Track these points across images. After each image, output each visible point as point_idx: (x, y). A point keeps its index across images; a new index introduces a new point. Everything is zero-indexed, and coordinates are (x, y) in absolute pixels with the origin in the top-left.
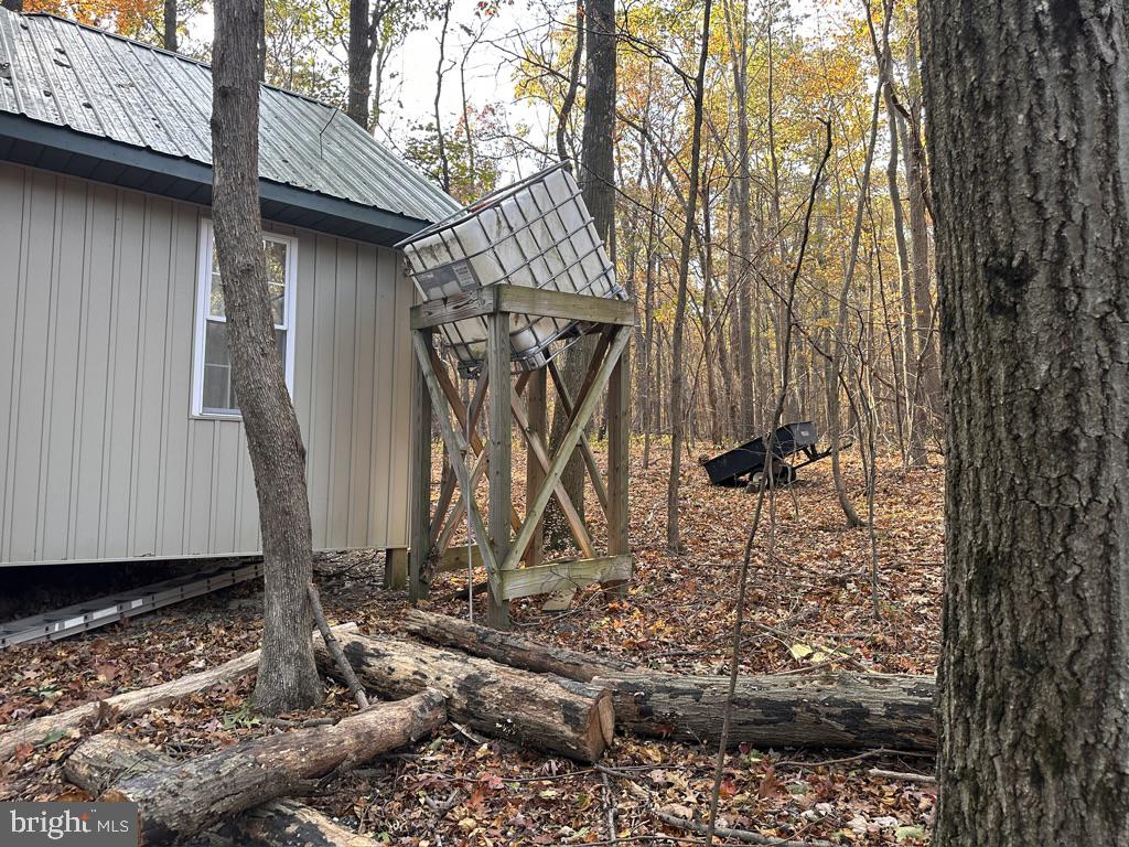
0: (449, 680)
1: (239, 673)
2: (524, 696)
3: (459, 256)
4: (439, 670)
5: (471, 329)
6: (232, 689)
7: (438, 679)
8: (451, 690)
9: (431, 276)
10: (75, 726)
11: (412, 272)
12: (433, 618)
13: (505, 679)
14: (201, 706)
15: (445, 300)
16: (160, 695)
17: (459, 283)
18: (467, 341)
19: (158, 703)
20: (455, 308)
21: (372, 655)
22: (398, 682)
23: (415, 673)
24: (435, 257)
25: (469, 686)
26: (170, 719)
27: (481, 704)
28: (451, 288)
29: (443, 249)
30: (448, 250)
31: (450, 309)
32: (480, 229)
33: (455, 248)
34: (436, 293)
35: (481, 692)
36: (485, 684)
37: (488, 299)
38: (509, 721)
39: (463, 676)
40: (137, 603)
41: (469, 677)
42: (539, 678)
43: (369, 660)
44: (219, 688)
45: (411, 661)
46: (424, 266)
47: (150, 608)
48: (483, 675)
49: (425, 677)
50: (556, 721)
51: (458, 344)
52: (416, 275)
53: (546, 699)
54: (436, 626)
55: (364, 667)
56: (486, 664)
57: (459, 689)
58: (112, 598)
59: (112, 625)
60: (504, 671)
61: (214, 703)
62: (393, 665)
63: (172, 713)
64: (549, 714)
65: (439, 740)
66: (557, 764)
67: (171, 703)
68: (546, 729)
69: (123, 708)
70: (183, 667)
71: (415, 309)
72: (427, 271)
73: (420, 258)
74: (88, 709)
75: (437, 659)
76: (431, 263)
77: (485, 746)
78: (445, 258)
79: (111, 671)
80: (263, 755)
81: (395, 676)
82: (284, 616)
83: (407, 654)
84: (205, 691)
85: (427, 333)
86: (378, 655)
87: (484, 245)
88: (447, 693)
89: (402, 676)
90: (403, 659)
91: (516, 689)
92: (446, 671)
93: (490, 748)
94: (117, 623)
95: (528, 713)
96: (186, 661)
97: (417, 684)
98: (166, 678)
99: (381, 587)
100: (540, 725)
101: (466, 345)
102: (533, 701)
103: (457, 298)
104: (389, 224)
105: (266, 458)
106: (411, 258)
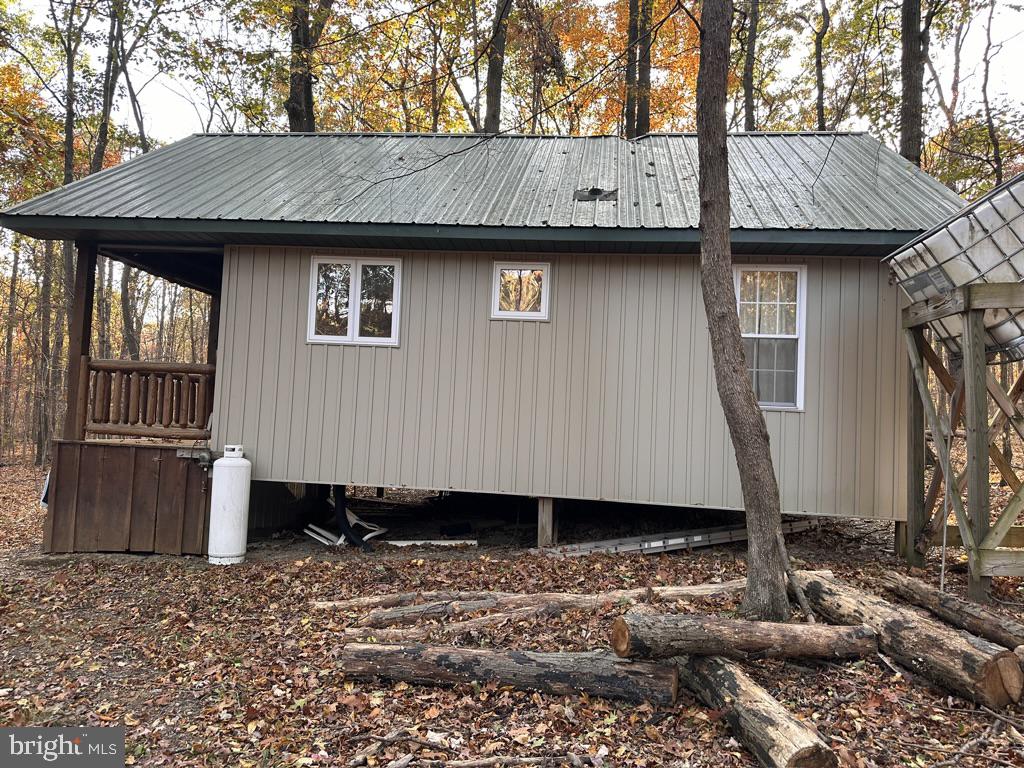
0: (879, 620)
1: (738, 590)
2: (935, 643)
3: (933, 264)
4: (873, 612)
5: (956, 325)
6: (731, 599)
7: (871, 618)
8: (879, 628)
9: (912, 282)
10: (634, 598)
11: (898, 280)
12: (905, 580)
13: (922, 627)
14: (709, 604)
15: (927, 301)
16: (685, 592)
17: (935, 285)
18: (954, 334)
19: (683, 597)
20: (935, 308)
21: (827, 593)
22: (843, 616)
23: (855, 611)
24: (913, 266)
25: (893, 628)
26: (687, 607)
27: (901, 643)
28: (930, 291)
29: (918, 259)
30: (923, 261)
31: (931, 309)
32: (950, 238)
33: (928, 258)
34: (919, 296)
35: (902, 634)
36: (906, 628)
37: (960, 298)
38: (920, 659)
39: (890, 619)
40: (698, 538)
41: (894, 621)
42: (953, 633)
43: (824, 595)
44: (723, 596)
45: (854, 602)
46: (907, 274)
47: (707, 543)
48: (907, 622)
49: (862, 615)
50: (956, 666)
51: (947, 339)
52: (901, 282)
53: (951, 648)
54: (907, 587)
55: (821, 601)
56: (912, 615)
57: (886, 628)
58: (684, 533)
59: (682, 550)
60: (926, 622)
61: (717, 605)
62: (841, 603)
63: (690, 605)
64: (952, 660)
65: (863, 661)
66: (953, 701)
67: (691, 599)
68: (949, 672)
69: (662, 595)
70: (707, 579)
71: (905, 311)
72: (909, 279)
73: (902, 268)
74: (642, 591)
75: (874, 604)
76: (912, 272)
77: (899, 675)
78: (922, 267)
79: (665, 574)
80: (708, 625)
81: (841, 611)
82: (759, 553)
83: (852, 597)
84: (714, 596)
85: (917, 331)
86: (831, 593)
87: (955, 250)
88: (877, 630)
89: (846, 612)
90: (848, 599)
91: (928, 636)
92: (878, 613)
93: (902, 677)
94: (685, 549)
95: (935, 656)
96: (709, 577)
97: (856, 619)
98: (695, 583)
99: (891, 553)
100: (943, 667)
101: (954, 339)
102: (940, 647)
103: (936, 299)
104: (882, 241)
105: (740, 441)
106: (895, 269)
